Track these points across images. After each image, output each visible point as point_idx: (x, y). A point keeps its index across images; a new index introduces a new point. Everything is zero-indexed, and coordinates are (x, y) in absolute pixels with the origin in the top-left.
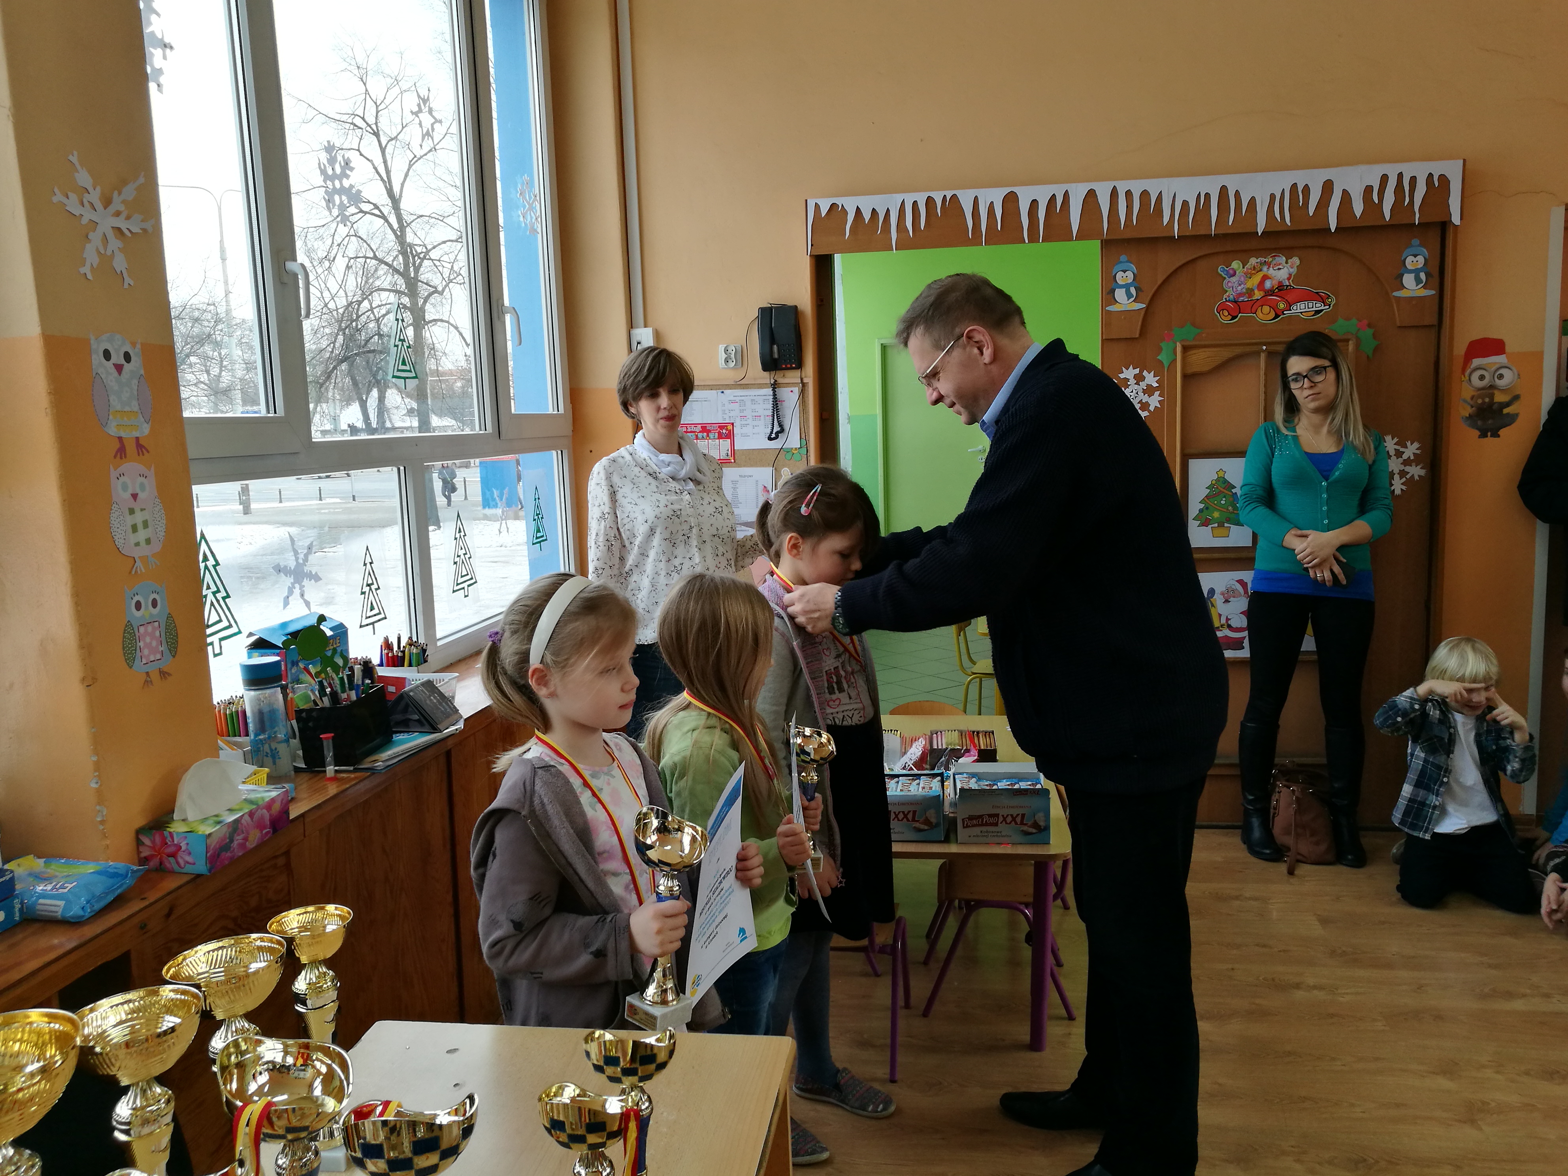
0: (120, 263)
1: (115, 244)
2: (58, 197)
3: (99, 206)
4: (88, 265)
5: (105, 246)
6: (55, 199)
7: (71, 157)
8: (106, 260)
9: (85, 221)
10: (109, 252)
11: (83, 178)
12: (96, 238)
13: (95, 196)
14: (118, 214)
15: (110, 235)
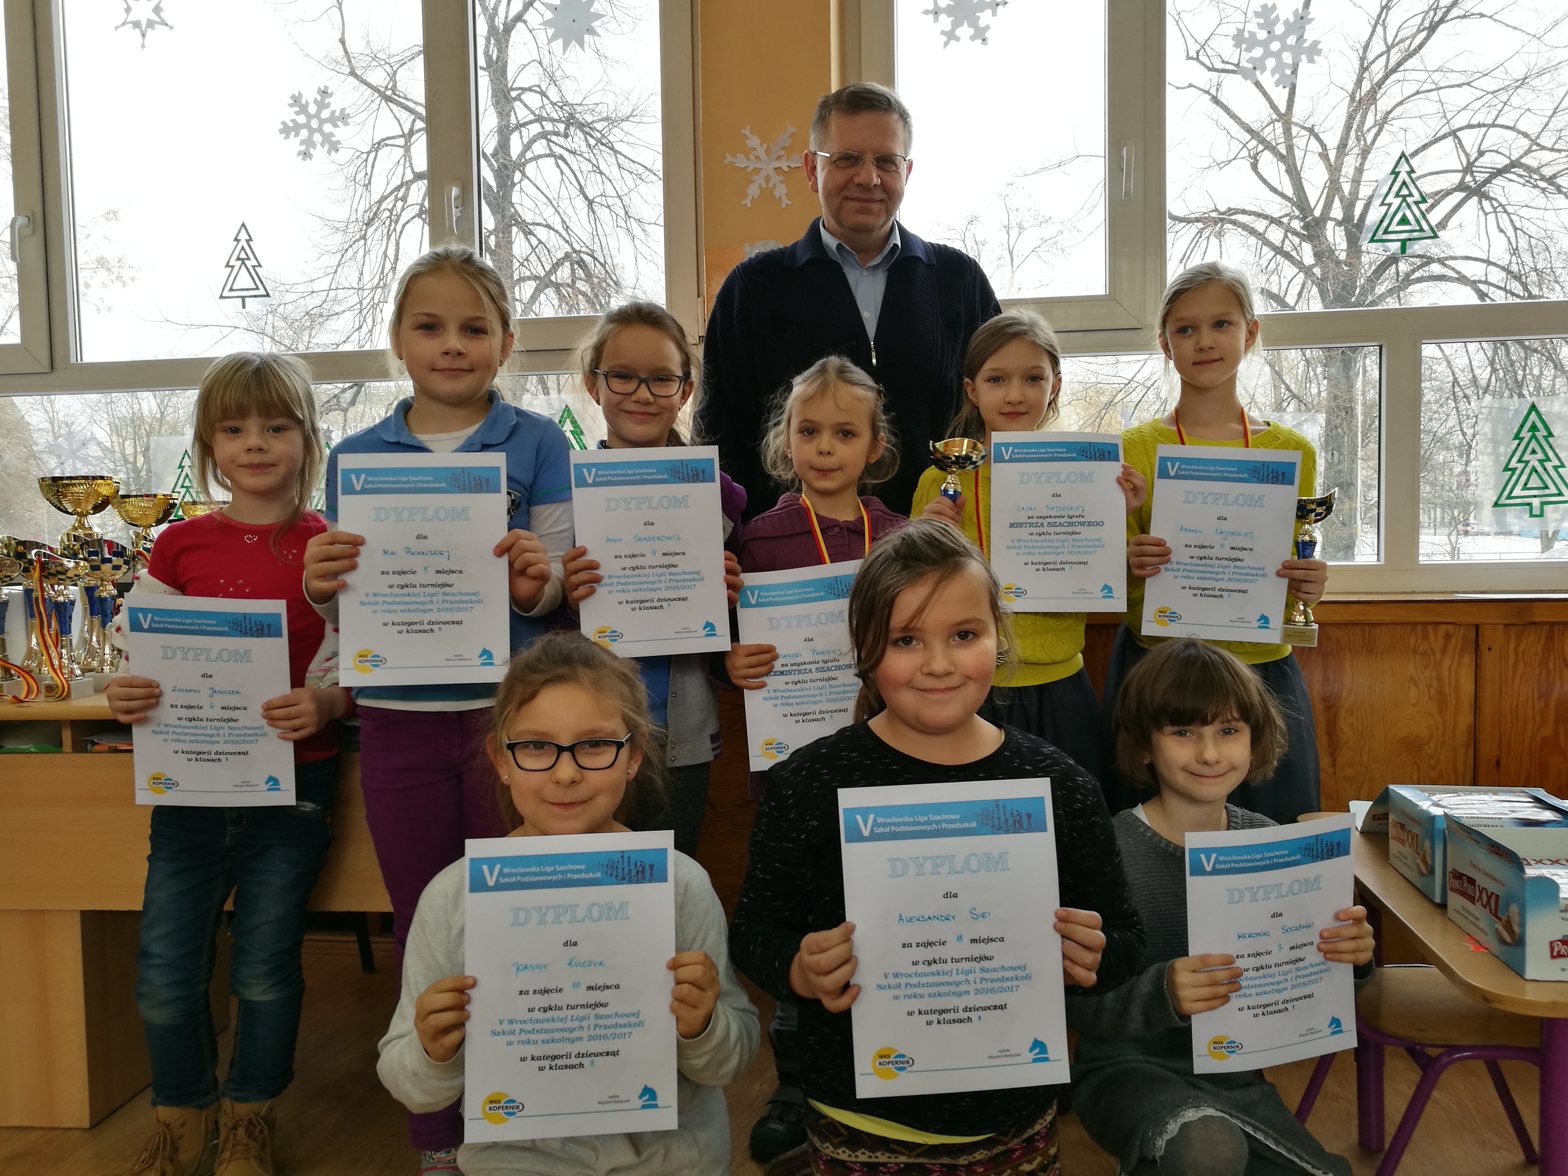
0: (781, 191)
1: (776, 178)
2: (729, 159)
3: (763, 156)
4: (750, 198)
5: (767, 184)
6: (726, 162)
7: (743, 131)
8: (767, 192)
9: (749, 170)
10: (771, 185)
11: (754, 141)
12: (759, 180)
13: (761, 152)
14: (779, 158)
15: (773, 174)
